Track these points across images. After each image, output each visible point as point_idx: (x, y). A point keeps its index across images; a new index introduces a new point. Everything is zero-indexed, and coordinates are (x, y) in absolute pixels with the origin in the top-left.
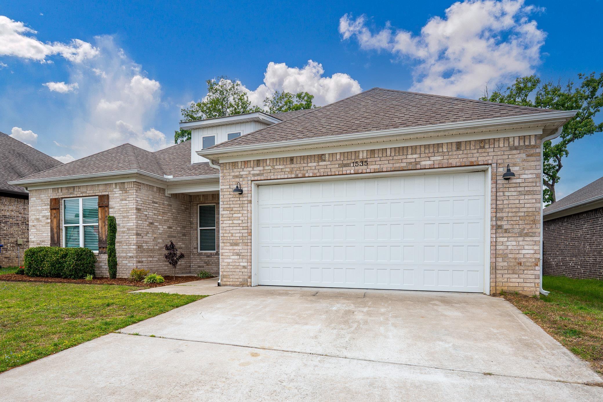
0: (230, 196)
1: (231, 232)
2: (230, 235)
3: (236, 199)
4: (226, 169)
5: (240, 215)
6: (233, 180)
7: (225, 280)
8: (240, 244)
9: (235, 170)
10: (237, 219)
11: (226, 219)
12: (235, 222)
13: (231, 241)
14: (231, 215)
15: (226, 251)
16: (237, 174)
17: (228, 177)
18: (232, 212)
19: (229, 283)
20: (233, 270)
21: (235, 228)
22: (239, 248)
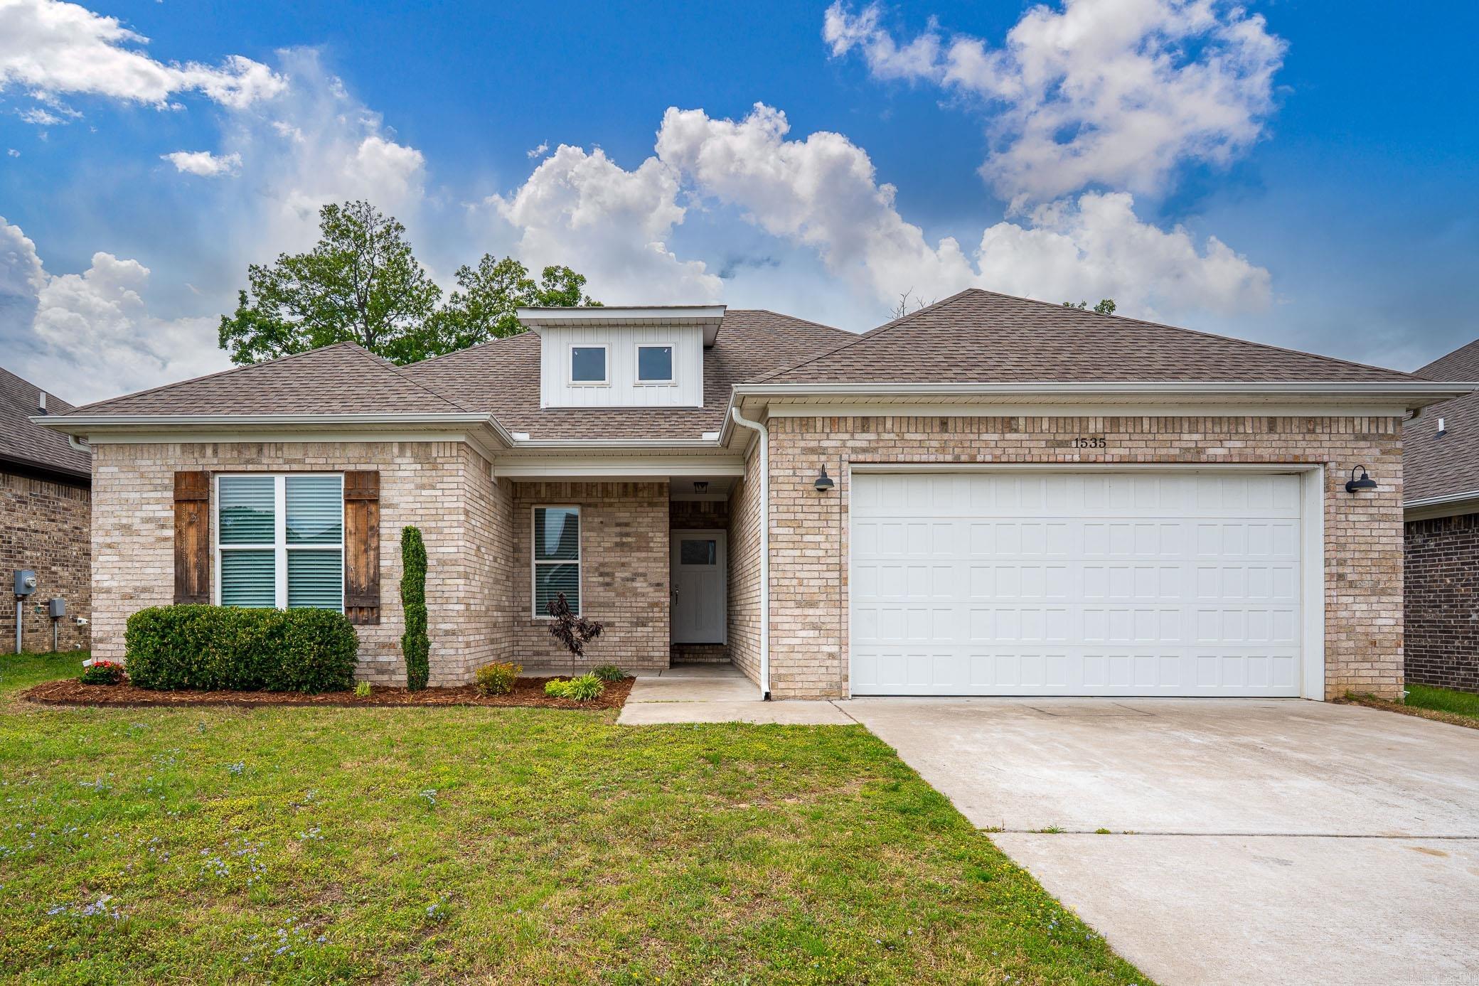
0: (794, 494)
1: (798, 575)
2: (795, 582)
3: (810, 502)
4: (785, 432)
5: (822, 538)
6: (804, 458)
7: (781, 685)
8: (822, 604)
9: (808, 436)
10: (813, 546)
11: (784, 545)
12: (808, 553)
13: (799, 597)
14: (798, 538)
15: (785, 619)
16: (813, 444)
17: (790, 451)
18: (799, 531)
19: (792, 693)
20: (802, 663)
21: (806, 567)
22: (818, 612)
